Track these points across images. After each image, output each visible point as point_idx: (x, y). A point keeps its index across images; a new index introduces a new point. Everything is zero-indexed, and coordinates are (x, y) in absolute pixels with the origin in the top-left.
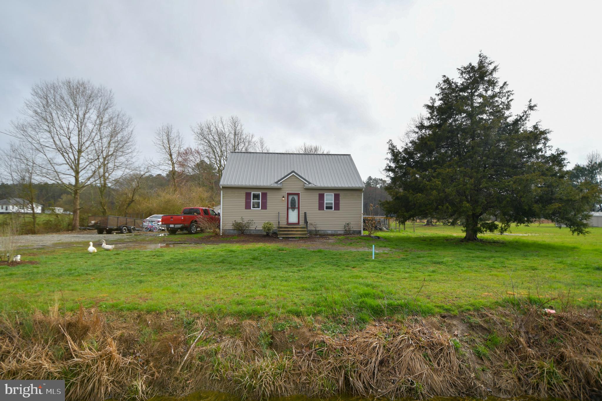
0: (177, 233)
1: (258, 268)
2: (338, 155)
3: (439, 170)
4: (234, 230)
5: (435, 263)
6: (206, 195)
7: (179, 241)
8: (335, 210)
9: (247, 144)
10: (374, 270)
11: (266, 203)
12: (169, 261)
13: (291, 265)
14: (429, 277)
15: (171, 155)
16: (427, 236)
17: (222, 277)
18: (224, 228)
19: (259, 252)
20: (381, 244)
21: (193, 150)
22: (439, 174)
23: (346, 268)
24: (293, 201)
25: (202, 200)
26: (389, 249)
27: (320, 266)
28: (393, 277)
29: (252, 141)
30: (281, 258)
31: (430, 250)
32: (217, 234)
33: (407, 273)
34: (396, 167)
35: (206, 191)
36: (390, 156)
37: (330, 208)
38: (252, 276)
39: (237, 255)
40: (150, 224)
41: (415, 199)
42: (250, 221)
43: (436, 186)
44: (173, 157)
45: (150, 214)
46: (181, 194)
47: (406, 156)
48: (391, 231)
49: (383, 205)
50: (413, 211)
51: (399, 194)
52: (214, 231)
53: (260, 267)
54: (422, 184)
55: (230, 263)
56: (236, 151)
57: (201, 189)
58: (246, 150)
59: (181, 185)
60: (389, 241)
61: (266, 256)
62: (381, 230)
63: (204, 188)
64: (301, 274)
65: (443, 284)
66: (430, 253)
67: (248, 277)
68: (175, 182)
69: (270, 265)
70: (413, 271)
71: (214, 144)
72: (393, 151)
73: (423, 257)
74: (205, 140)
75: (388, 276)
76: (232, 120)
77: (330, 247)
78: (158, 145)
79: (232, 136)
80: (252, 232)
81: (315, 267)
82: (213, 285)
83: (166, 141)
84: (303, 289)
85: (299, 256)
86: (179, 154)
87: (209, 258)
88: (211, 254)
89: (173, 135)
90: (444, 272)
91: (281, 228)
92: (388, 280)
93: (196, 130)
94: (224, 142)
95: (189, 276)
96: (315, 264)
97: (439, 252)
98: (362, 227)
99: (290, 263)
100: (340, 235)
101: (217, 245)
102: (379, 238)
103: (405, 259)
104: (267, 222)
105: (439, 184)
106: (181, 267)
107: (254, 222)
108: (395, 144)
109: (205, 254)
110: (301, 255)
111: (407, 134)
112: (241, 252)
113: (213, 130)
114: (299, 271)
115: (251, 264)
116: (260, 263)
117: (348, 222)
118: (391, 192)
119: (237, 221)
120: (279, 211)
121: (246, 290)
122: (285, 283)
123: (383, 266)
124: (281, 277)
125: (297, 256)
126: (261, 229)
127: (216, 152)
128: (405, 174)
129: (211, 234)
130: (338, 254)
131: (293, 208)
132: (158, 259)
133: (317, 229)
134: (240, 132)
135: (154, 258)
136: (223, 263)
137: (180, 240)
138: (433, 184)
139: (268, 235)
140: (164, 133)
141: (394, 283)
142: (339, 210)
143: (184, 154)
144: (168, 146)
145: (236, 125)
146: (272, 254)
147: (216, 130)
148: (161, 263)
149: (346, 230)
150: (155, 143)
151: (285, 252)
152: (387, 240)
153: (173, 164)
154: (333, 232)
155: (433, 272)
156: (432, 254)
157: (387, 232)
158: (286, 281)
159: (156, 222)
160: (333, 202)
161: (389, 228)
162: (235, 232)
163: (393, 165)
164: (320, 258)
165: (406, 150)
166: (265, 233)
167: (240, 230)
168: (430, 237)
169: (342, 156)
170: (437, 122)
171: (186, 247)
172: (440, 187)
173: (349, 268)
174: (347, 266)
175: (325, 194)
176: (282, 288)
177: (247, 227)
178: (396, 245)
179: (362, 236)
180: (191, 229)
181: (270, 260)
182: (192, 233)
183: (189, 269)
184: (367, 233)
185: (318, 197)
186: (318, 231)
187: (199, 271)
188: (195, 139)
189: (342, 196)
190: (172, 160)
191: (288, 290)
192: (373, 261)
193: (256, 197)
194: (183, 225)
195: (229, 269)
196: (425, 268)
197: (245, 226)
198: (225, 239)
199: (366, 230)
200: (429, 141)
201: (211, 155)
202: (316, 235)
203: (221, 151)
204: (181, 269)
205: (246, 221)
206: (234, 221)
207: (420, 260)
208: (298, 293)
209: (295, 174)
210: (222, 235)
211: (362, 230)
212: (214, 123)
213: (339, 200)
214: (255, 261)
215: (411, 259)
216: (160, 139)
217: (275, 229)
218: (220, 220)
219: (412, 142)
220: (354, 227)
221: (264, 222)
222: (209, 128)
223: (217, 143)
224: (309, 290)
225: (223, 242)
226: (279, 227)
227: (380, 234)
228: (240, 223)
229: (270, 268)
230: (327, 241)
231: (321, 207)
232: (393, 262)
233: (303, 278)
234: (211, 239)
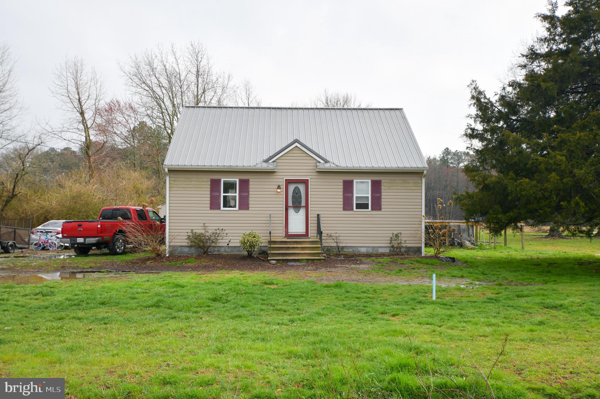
0: (91, 252)
1: (218, 316)
2: (380, 109)
3: (562, 135)
4: (191, 247)
5: (547, 308)
6: (146, 184)
7: (91, 267)
8: (372, 209)
9: (219, 91)
10: (430, 320)
11: (247, 197)
12: (61, 303)
13: (279, 310)
14: (530, 333)
15: (82, 113)
16: (545, 256)
17: (148, 333)
18: (172, 244)
19: (227, 288)
20: (455, 273)
21: (122, 104)
22: (563, 142)
23: (380, 316)
24: (297, 193)
25: (138, 193)
26: (469, 280)
27: (333, 313)
28: (464, 334)
29: (229, 86)
30: (264, 297)
31: (546, 282)
32: (158, 255)
33: (490, 325)
34: (485, 130)
35: (147, 178)
36: (474, 111)
37: (365, 206)
38: (203, 332)
39: (185, 292)
40: (43, 238)
41: (518, 189)
42: (218, 232)
43: (558, 165)
44: (86, 116)
45: (46, 220)
46: (102, 183)
47: (505, 110)
48: (481, 248)
49: (461, 200)
50: (516, 211)
51: (489, 179)
52: (154, 250)
53: (223, 315)
54: (530, 162)
55: (170, 308)
56: (201, 105)
57: (137, 174)
58: (219, 101)
59: (102, 167)
60: (471, 267)
61: (238, 293)
62: (461, 245)
63: (144, 173)
64: (294, 328)
65: (552, 348)
66: (542, 289)
67: (196, 334)
68: (89, 162)
69: (242, 311)
70: (503, 323)
71: (160, 94)
72: (478, 100)
73: (527, 296)
74: (143, 85)
75: (454, 332)
76: (191, 48)
77: (360, 277)
78: (58, 96)
79: (192, 78)
80: (222, 250)
81: (322, 315)
82: (129, 348)
83: (73, 89)
84: (290, 356)
85: (298, 295)
86: (97, 111)
87: (135, 298)
88: (140, 290)
89: (85, 78)
90: (561, 324)
91: (275, 242)
92: (451, 339)
93: (127, 68)
94: (178, 88)
95: (91, 332)
96: (324, 309)
97: (560, 287)
98: (423, 240)
99: (279, 307)
100: (383, 255)
101: (155, 275)
102: (453, 260)
103: (492, 299)
104: (248, 232)
105: (561, 160)
106: (81, 314)
107: (226, 232)
108: (481, 88)
109: (130, 290)
110: (302, 293)
111: (511, 69)
112: (195, 287)
113: (159, 68)
114: (292, 321)
115: (207, 309)
116: (224, 307)
117: (396, 232)
118: (475, 176)
119: (194, 231)
120: (270, 212)
121: (185, 358)
122: (260, 345)
123: (448, 312)
124: (254, 333)
125: (295, 295)
126: (239, 245)
127: (163, 106)
128: (502, 143)
129: (148, 255)
130: (371, 290)
131: (297, 206)
132: (44, 301)
133: (341, 245)
134: (207, 70)
135: (37, 299)
136: (158, 306)
137: (93, 265)
138: (551, 161)
139: (250, 256)
140: (69, 74)
141: (462, 343)
142: (380, 209)
143: (106, 111)
144: (77, 97)
145: (199, 59)
146: (250, 291)
147: (163, 67)
148: (47, 308)
149: (393, 247)
150: (53, 92)
151: (275, 286)
152: (468, 264)
153: (86, 129)
154: (370, 251)
155: (541, 323)
156: (546, 290)
157: (471, 249)
158: (263, 340)
159: (53, 234)
160: (369, 195)
161: (477, 241)
162: (193, 250)
163: (479, 127)
164: (337, 298)
165: (502, 98)
166: (246, 253)
167: (200, 247)
168: (552, 259)
169: (387, 112)
170: (562, 46)
171: (99, 278)
172: (563, 167)
173: (386, 317)
174: (382, 313)
175: (355, 181)
176: (253, 353)
177: (213, 242)
178: (484, 274)
179: (422, 257)
180: (114, 245)
181: (242, 303)
182: (116, 254)
183: (92, 318)
184: (431, 251)
185: (342, 187)
186: (343, 247)
187: (110, 322)
188: (126, 84)
189: (385, 184)
190: (84, 121)
191: (261, 358)
192: (433, 303)
193: (229, 187)
194: (100, 238)
195: (166, 318)
196: (527, 316)
197: (209, 239)
198: (174, 263)
199: (431, 246)
200: (544, 81)
201: (155, 112)
202: (338, 255)
203: (174, 105)
204: (79, 319)
205: (210, 231)
206: (190, 231)
207: (522, 302)
208: (280, 362)
209: (299, 146)
210: (168, 257)
211: (423, 246)
212: (159, 55)
213: (380, 192)
214: (218, 304)
215: (505, 299)
216: (63, 85)
217: (263, 245)
218: (165, 228)
219: (513, 84)
220: (408, 242)
221: (244, 232)
222: (150, 64)
223: (164, 91)
224: (300, 357)
225: (168, 268)
226: (270, 242)
227: (456, 253)
228: (201, 235)
229: (240, 317)
230: (358, 266)
231: (347, 205)
232: (470, 304)
233: (295, 335)
234: (148, 263)
